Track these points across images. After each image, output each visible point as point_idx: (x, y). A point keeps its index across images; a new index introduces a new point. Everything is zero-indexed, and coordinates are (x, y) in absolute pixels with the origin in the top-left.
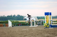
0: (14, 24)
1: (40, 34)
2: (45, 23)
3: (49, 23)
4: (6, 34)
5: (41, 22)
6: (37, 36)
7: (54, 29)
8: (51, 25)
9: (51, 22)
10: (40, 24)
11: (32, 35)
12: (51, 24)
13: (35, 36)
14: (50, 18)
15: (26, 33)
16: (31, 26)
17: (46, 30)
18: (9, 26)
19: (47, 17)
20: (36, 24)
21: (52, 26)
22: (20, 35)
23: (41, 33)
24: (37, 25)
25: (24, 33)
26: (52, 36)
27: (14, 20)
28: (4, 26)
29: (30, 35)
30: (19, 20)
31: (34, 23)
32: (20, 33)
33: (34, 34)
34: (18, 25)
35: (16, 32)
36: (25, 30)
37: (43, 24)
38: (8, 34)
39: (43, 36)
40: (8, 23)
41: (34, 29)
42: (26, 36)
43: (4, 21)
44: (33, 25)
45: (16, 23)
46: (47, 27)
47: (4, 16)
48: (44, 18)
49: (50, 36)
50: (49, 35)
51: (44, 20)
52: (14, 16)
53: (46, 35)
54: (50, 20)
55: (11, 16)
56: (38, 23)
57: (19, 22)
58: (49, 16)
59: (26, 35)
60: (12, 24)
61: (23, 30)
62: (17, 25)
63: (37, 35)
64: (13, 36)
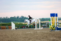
0: (18, 27)
1: (45, 37)
2: (50, 25)
3: (55, 25)
4: (8, 37)
5: (47, 24)
6: (42, 40)
7: (60, 31)
8: (57, 28)
9: (58, 24)
10: (45, 26)
11: (37, 38)
12: (58, 26)
13: (40, 39)
14: (56, 20)
15: (30, 36)
16: (36, 29)
17: (52, 33)
18: (12, 29)
19: (53, 18)
20: (41, 26)
21: (59, 28)
22: (24, 39)
23: (47, 37)
24: (42, 28)
25: (28, 36)
26: (58, 39)
27: (17, 22)
28: (6, 28)
29: (35, 38)
30: (22, 22)
31: (39, 25)
32: (24, 36)
33: (39, 37)
34: (22, 28)
35: (19, 35)
36: (30, 32)
37: (48, 27)
38: (12, 37)
39: (48, 39)
40: (11, 25)
41: (39, 32)
42: (30, 40)
43: (7, 23)
44: (38, 27)
45: (20, 25)
46: (53, 30)
47: (7, 17)
48: (50, 20)
49: (57, 40)
50: (55, 38)
51: (50, 22)
52: (18, 17)
53: (52, 39)
54: (56, 21)
55: (14, 18)
56: (43, 25)
57: (22, 24)
58: (55, 17)
59: (30, 38)
60: (16, 27)
61: (27, 33)
62: (20, 28)
63: (43, 38)
64: (16, 39)
